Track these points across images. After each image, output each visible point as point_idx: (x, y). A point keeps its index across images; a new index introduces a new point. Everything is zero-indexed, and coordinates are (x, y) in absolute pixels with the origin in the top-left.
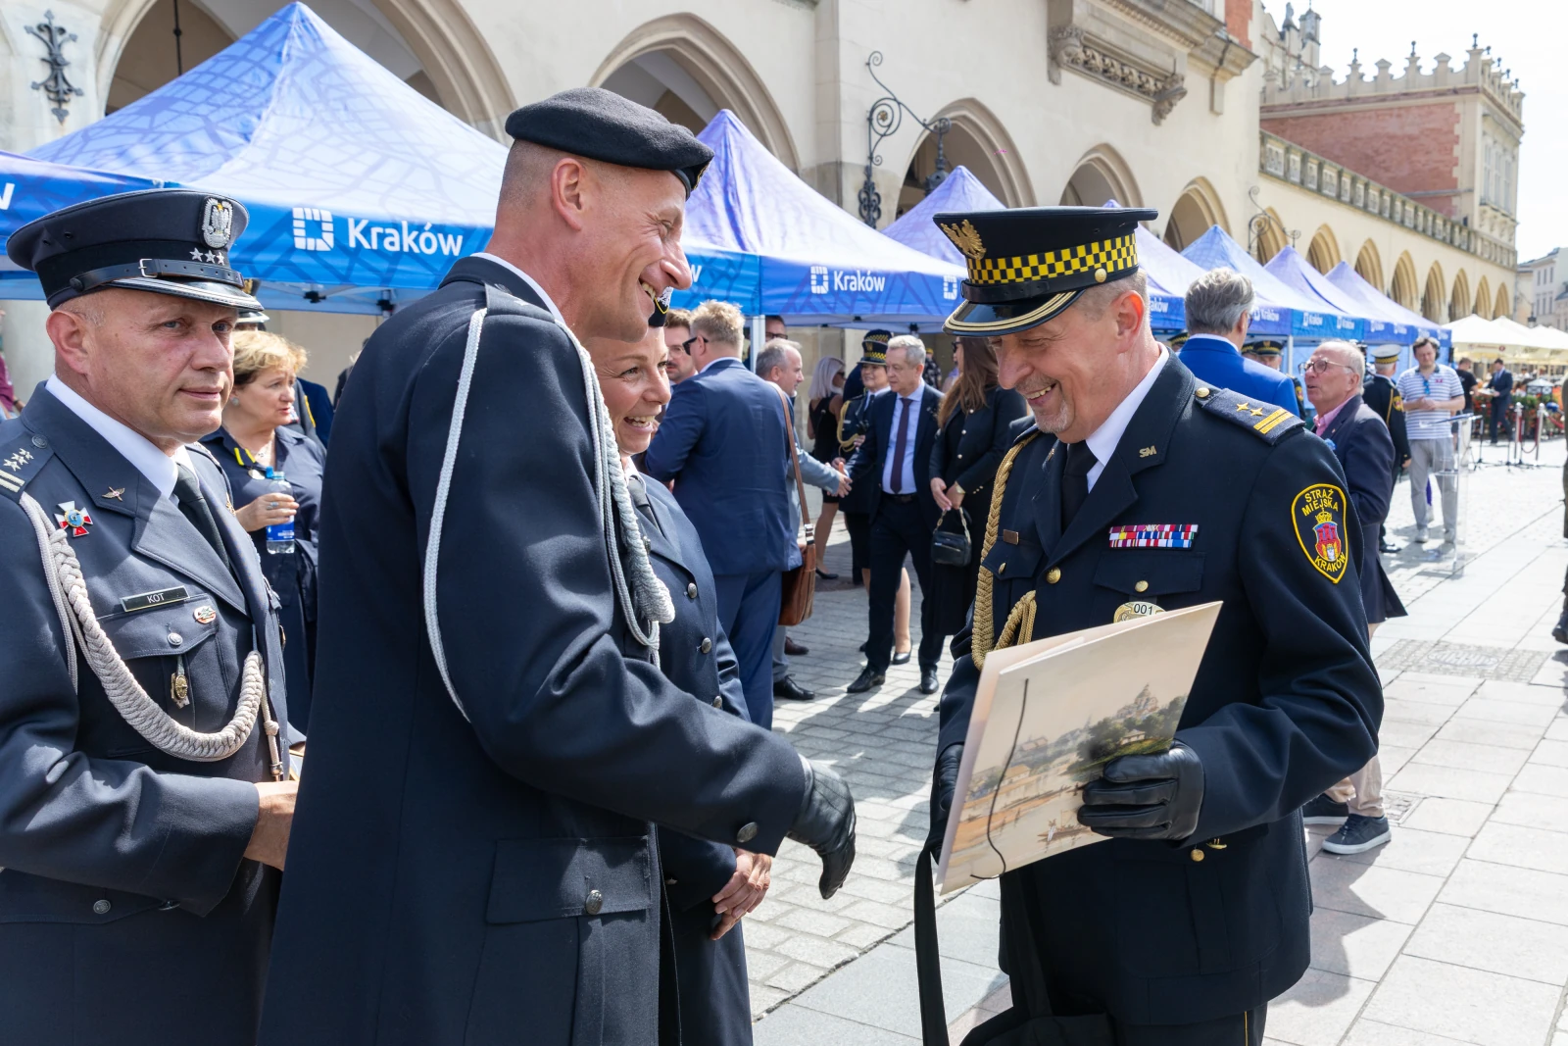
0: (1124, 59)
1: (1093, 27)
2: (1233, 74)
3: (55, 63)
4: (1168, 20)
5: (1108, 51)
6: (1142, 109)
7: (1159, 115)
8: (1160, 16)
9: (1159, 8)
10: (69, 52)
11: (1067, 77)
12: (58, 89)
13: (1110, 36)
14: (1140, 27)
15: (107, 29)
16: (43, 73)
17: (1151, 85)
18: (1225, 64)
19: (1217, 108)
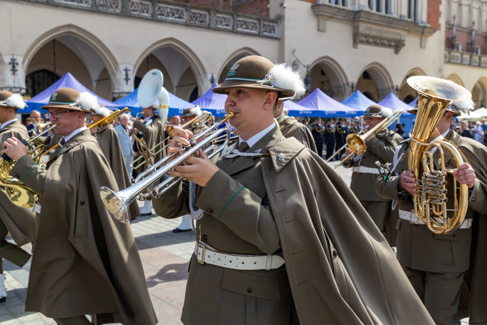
0: (381, 39)
1: (367, 32)
2: (429, 36)
3: (127, 75)
4: (395, 26)
5: (373, 37)
6: (391, 51)
7: (397, 52)
8: (392, 25)
9: (391, 23)
10: (129, 73)
11: (361, 46)
12: (127, 79)
13: (374, 33)
14: (386, 29)
15: (135, 68)
16: (124, 77)
17: (393, 44)
18: (424, 33)
19: (423, 46)
